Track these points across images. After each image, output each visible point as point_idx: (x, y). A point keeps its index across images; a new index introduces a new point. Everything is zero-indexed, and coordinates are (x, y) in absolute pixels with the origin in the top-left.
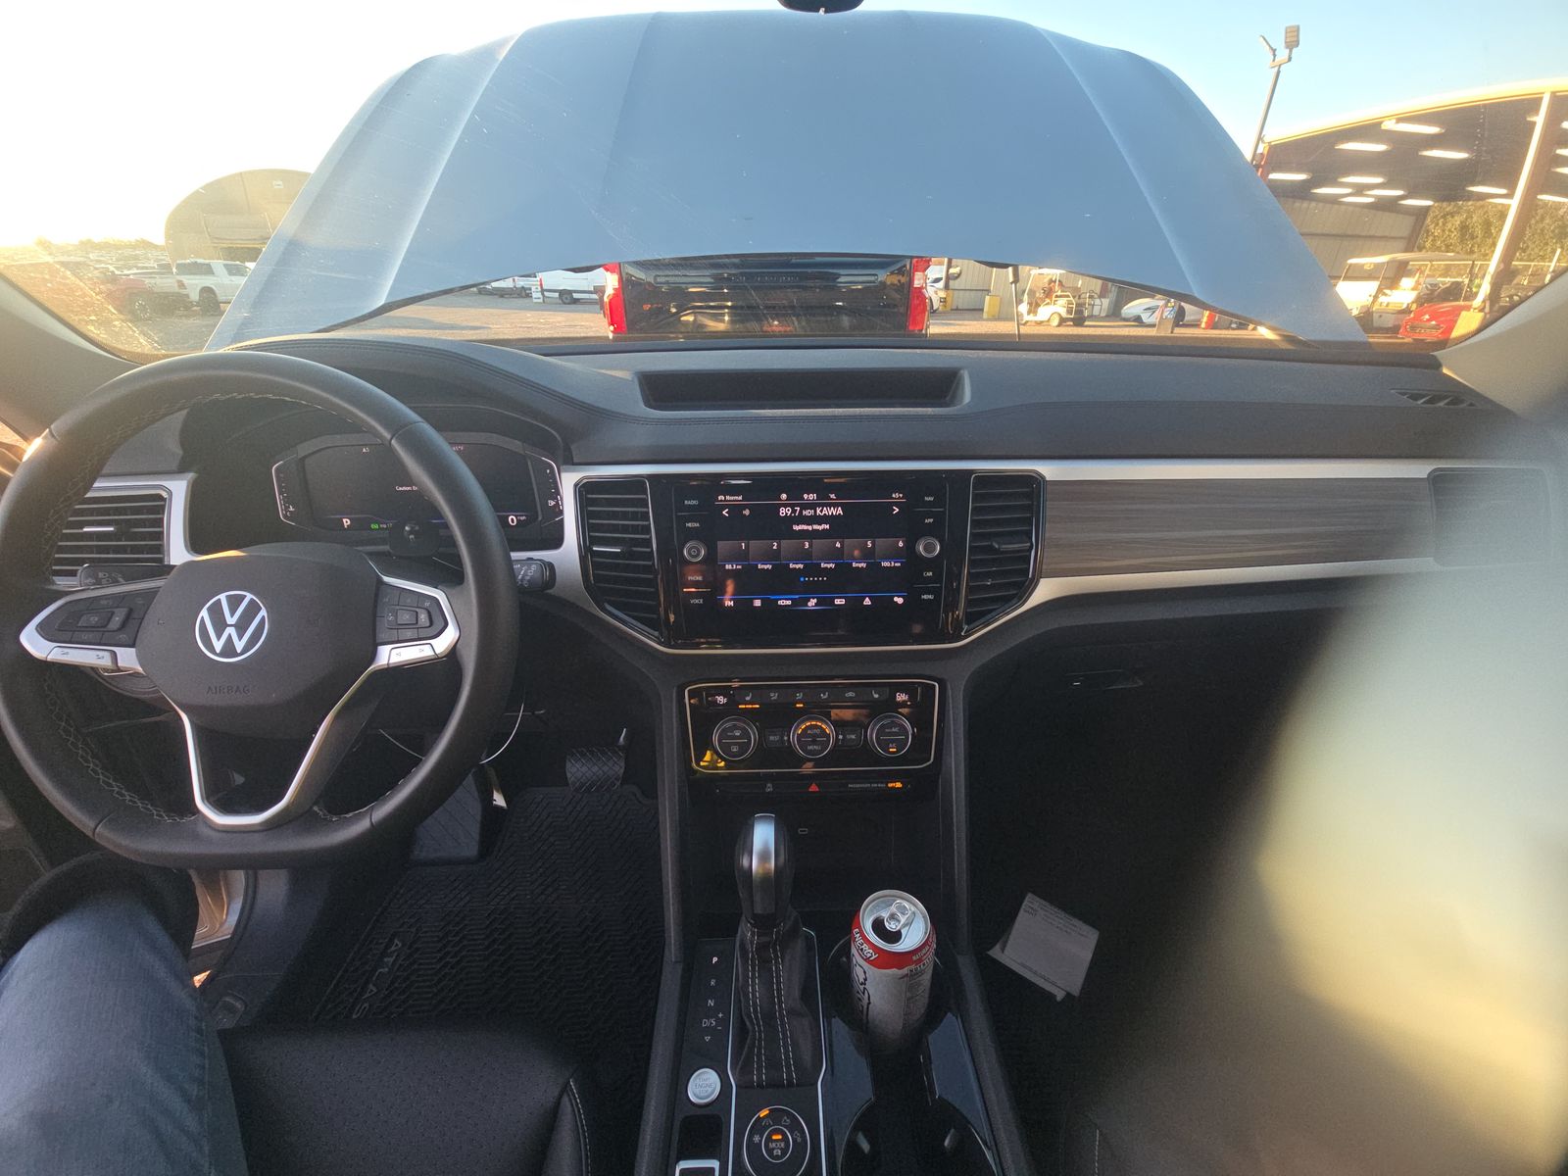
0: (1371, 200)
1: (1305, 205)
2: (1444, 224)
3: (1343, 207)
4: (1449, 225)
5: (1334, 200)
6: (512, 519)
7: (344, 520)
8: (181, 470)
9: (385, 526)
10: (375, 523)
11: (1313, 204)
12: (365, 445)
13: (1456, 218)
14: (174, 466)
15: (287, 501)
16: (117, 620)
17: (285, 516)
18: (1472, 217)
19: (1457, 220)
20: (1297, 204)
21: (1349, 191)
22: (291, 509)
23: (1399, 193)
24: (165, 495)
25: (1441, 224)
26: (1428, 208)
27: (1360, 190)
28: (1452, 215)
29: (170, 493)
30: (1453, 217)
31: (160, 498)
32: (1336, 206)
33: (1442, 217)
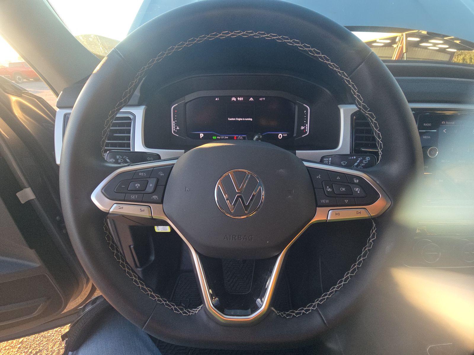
0: (437, 48)
1: (417, 49)
2: (458, 58)
3: (428, 50)
4: (459, 58)
5: (426, 48)
6: (280, 136)
7: (201, 134)
8: (139, 105)
9: (219, 138)
10: (215, 136)
11: (419, 49)
12: (217, 97)
13: (461, 56)
14: (136, 102)
15: (176, 124)
16: (151, 186)
17: (174, 132)
18: (466, 56)
19: (462, 57)
20: (414, 49)
21: (431, 45)
22: (178, 128)
23: (447, 46)
24: (131, 117)
25: (456, 58)
26: (454, 52)
27: (435, 45)
28: (460, 55)
29: (135, 116)
30: (460, 56)
31: (129, 119)
32: (426, 50)
33: (457, 56)
